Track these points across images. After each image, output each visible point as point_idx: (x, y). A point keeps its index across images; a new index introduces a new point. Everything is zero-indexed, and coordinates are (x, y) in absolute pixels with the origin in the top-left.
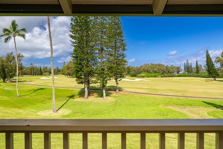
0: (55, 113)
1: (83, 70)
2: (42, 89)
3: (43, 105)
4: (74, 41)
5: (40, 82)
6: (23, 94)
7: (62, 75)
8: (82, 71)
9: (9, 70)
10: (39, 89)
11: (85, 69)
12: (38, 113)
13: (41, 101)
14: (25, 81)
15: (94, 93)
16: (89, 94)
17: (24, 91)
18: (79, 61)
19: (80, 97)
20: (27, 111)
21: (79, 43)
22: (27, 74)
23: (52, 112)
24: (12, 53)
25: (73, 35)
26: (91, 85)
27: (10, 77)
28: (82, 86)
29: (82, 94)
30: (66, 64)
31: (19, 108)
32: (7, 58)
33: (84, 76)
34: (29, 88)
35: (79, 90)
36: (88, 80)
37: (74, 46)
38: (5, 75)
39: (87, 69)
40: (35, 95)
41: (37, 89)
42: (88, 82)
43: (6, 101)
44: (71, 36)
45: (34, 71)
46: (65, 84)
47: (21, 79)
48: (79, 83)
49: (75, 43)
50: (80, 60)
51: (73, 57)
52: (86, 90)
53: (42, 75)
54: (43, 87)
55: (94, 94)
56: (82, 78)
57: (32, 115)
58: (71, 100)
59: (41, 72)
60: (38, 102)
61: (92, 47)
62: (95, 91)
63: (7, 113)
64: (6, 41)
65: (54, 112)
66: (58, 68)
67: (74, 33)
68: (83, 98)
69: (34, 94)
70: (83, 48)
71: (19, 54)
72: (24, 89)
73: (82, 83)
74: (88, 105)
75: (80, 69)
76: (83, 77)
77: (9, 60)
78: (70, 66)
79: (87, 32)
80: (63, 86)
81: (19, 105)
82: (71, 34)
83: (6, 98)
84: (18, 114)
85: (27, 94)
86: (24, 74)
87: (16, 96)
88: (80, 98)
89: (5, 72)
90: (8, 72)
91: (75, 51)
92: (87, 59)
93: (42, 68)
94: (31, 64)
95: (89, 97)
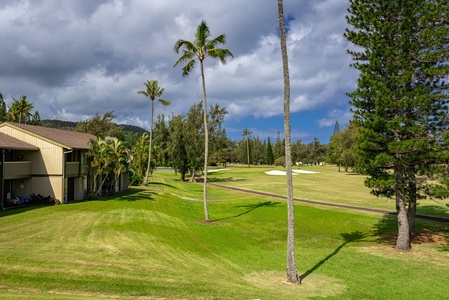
0: (294, 286)
1: (390, 146)
2: (267, 204)
3: (263, 252)
4: (362, 50)
5: (266, 184)
6: (220, 216)
7: (328, 166)
8: (386, 150)
9: (194, 148)
10: (261, 205)
11: (400, 146)
12: (248, 278)
13: (262, 242)
14: (230, 180)
15: (435, 231)
16: (415, 236)
17: (223, 207)
18: (376, 118)
19: (379, 241)
20: (220, 266)
21: (379, 55)
22: (235, 161)
23: (285, 281)
24: (201, 106)
25: (357, 31)
26: (421, 203)
27: (197, 169)
28: (389, 204)
29: (387, 231)
30: (342, 130)
31: (204, 253)
32: (190, 118)
33: (396, 168)
34: (235, 198)
35: (381, 215)
36: (412, 186)
37: (361, 68)
38: (186, 163)
39: (407, 142)
40: (248, 222)
41: (256, 202)
42: (412, 193)
43: (178, 230)
44: (352, 37)
45: (254, 151)
46: (337, 194)
47: (219, 173)
48: (377, 194)
49: (364, 58)
50: (381, 114)
51: (357, 104)
52: (402, 217)
53: (272, 163)
54: (269, 199)
55: (435, 237)
56: (386, 177)
57: (229, 279)
58: (351, 247)
59: (269, 156)
60: (253, 244)
61: (427, 65)
62: (438, 225)
63: (172, 263)
64: (186, 73)
65: (290, 280)
66: (317, 144)
67: (362, 26)
68: (389, 248)
69: (245, 217)
70: (393, 70)
71: (217, 107)
72: (224, 202)
73: (387, 192)
74: (408, 274)
75: (381, 144)
76: (392, 171)
77: (194, 121)
78: (353, 137)
79: (408, 13)
80: (327, 199)
81: (205, 246)
82: (351, 28)
83: (178, 222)
84: (197, 270)
85: (228, 215)
86: (229, 161)
87: (202, 219)
88: (382, 246)
89: (185, 154)
90: (192, 155)
91: (364, 83)
92: (409, 110)
93: (274, 143)
94: (246, 133)
95: (415, 247)
